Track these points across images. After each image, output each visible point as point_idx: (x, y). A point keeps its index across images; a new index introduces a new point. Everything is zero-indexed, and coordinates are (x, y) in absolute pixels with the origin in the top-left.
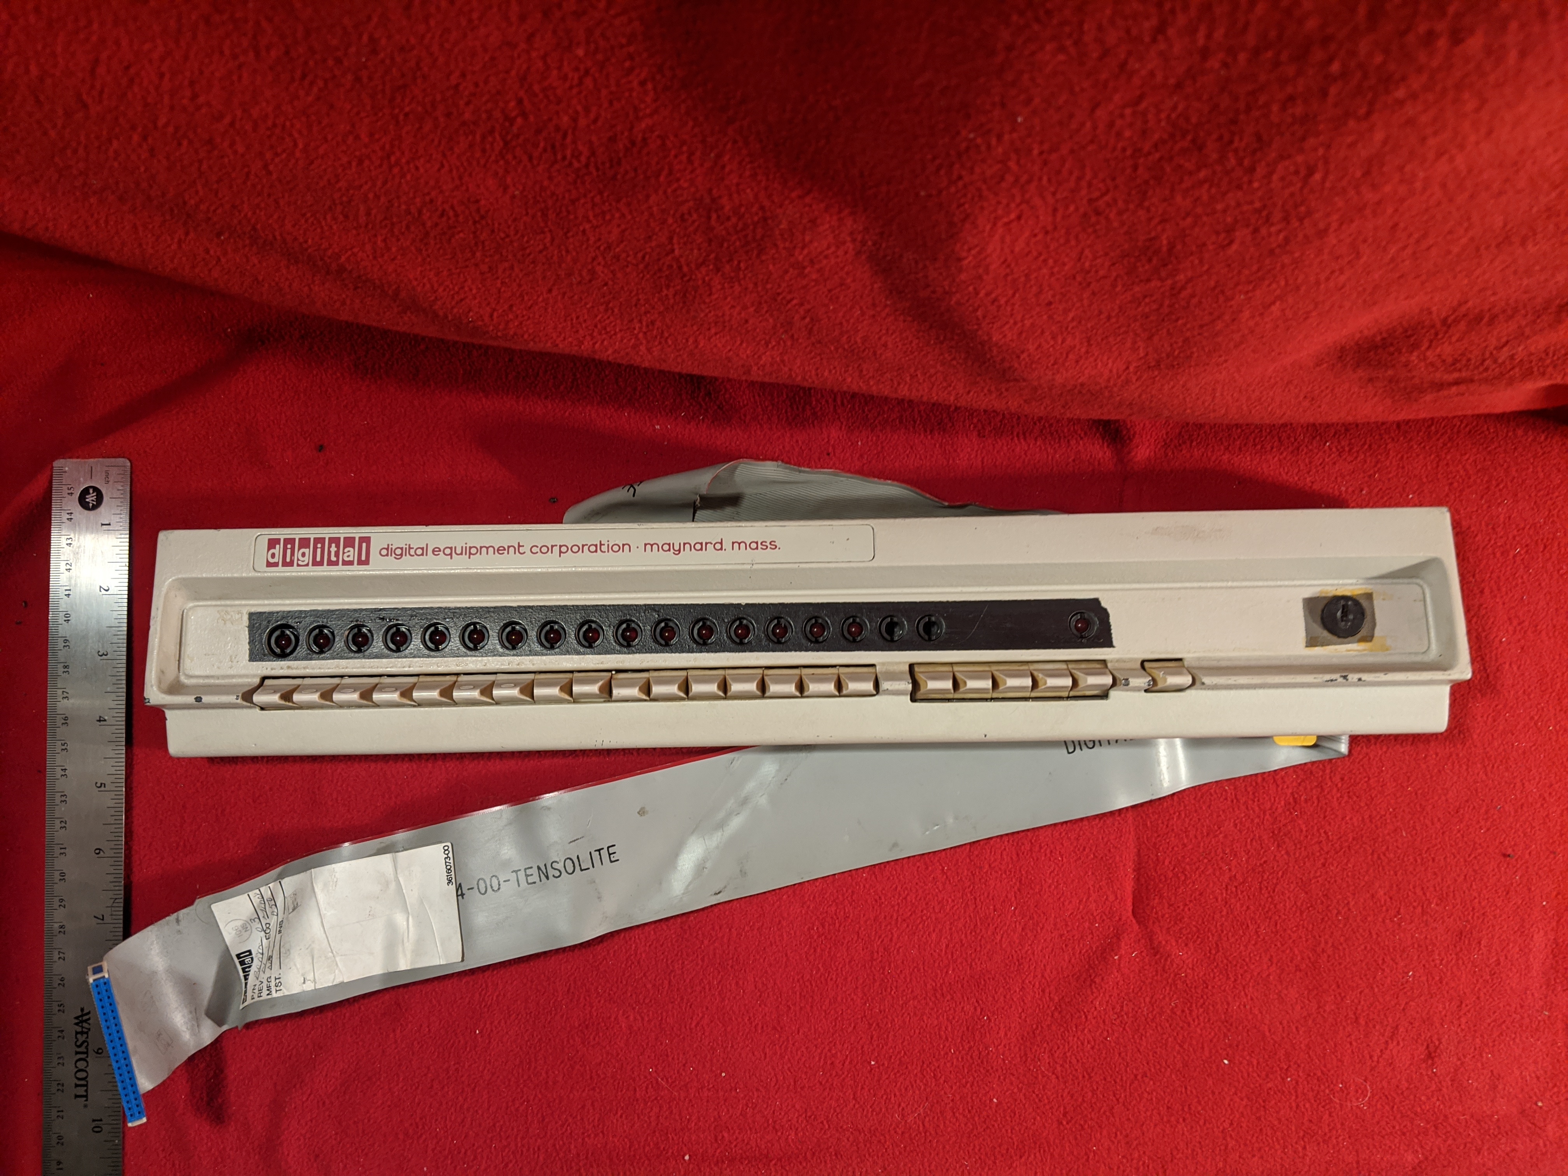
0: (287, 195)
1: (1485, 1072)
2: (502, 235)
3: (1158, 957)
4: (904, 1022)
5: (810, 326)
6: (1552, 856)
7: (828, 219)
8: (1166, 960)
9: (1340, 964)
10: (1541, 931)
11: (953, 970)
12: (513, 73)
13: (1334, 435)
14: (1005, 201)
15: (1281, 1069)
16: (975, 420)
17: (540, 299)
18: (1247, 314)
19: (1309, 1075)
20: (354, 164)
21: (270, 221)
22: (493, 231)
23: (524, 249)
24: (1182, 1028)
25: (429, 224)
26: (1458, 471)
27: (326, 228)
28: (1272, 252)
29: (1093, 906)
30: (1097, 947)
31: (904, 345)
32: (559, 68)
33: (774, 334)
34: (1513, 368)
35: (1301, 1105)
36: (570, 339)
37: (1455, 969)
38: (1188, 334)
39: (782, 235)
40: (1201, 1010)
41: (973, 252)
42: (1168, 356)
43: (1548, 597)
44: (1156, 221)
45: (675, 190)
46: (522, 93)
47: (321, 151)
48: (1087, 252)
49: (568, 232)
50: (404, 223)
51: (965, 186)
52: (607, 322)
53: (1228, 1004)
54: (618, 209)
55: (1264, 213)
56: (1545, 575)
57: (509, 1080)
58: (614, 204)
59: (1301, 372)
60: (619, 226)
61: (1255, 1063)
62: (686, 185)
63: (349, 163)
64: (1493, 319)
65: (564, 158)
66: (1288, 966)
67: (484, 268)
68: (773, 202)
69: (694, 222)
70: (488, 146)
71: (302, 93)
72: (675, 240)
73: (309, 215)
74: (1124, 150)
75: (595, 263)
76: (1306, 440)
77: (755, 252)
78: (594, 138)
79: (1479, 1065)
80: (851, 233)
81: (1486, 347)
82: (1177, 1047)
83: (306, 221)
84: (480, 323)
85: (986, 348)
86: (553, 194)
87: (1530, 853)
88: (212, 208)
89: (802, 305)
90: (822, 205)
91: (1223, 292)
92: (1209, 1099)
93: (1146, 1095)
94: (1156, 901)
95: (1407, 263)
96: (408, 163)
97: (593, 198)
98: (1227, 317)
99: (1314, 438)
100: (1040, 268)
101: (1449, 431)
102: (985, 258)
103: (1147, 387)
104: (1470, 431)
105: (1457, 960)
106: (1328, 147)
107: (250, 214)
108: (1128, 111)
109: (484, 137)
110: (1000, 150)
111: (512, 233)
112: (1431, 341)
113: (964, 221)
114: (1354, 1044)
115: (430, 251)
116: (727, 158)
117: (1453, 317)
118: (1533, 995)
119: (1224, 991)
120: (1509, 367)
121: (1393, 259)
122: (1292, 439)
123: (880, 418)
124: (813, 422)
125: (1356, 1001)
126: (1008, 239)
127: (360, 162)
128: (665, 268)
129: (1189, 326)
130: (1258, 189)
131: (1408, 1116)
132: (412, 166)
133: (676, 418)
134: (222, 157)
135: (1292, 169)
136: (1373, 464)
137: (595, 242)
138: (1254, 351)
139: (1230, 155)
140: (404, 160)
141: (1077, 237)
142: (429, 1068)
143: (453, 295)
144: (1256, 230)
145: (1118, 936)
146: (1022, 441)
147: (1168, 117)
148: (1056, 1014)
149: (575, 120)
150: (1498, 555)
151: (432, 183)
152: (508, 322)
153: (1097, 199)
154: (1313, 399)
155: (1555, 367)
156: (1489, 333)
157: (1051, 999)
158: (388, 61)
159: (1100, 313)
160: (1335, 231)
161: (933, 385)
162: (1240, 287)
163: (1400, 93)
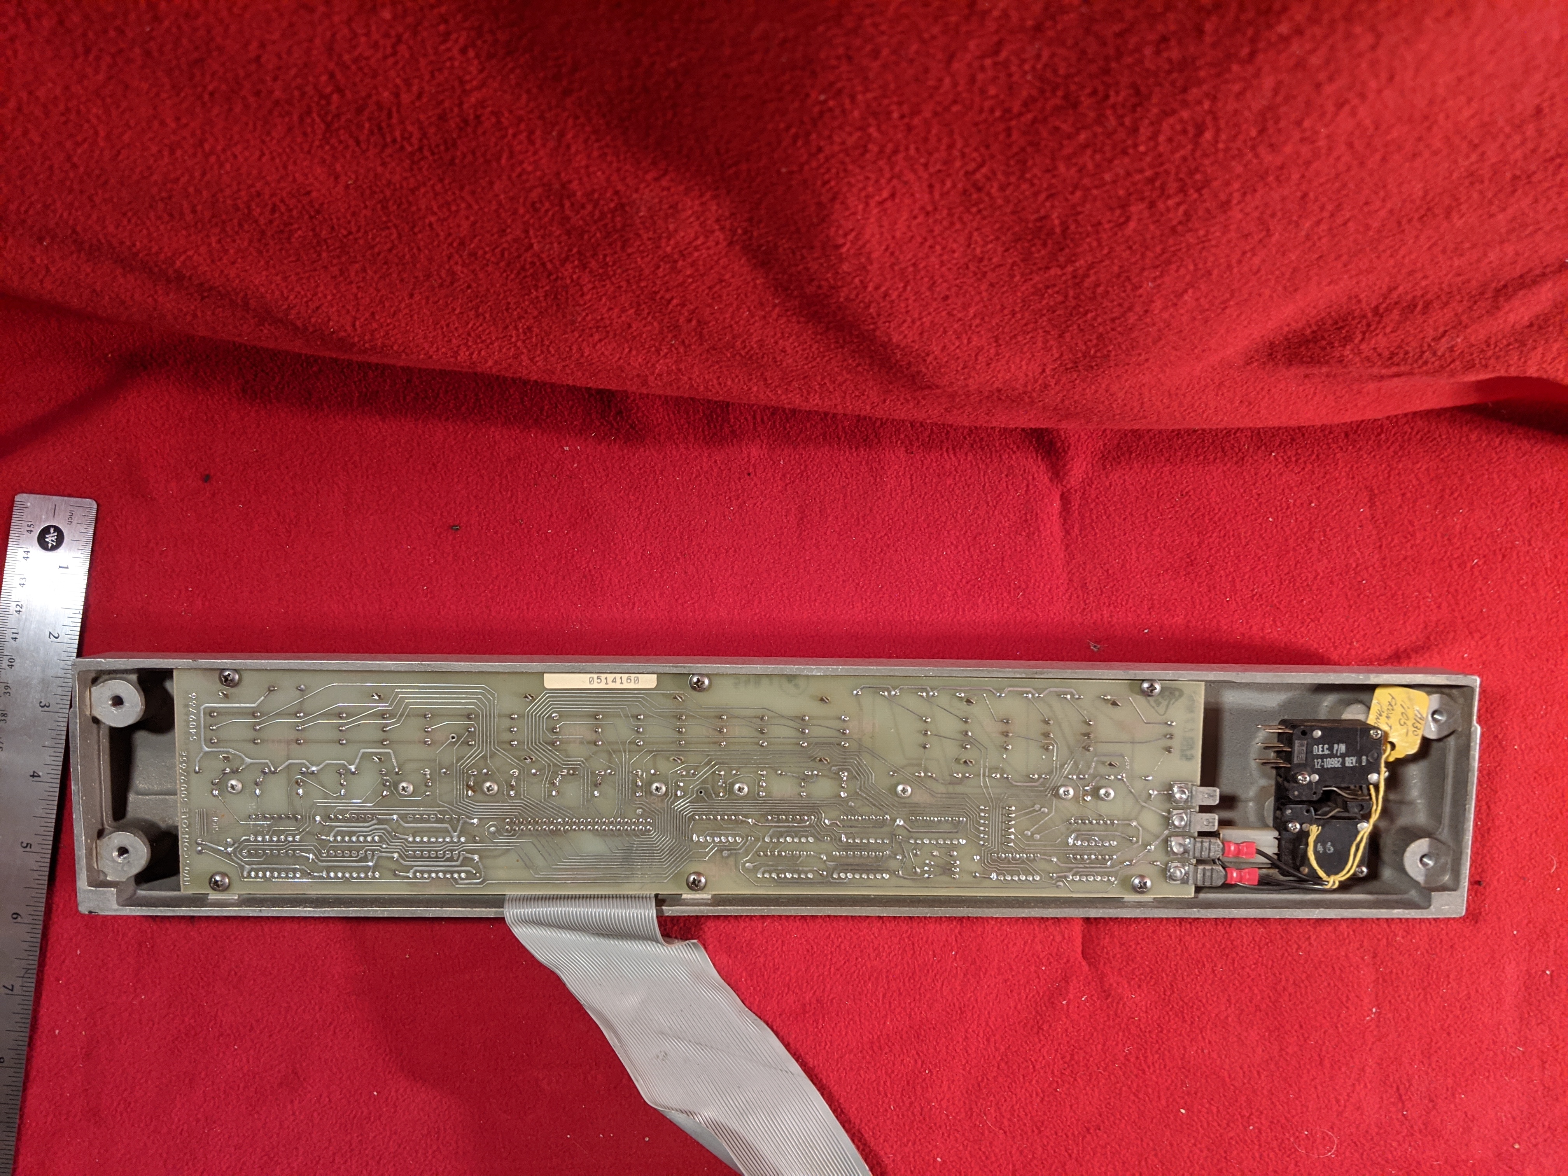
0: (100, 192)
1: (1459, 1113)
2: (345, 232)
3: (1110, 1000)
4: (840, 1079)
5: (699, 329)
6: (1522, 882)
7: (690, 203)
8: (1118, 1003)
9: (1302, 1003)
10: (1513, 963)
11: (892, 1020)
12: (318, 41)
13: (1280, 446)
14: (873, 176)
15: (1242, 1117)
16: (902, 436)
17: (403, 305)
18: (1158, 304)
19: (1272, 1122)
20: (166, 153)
21: (90, 222)
22: (333, 228)
23: (372, 247)
24: (1136, 1076)
25: (262, 221)
26: (1410, 481)
27: (152, 229)
28: (1173, 230)
29: (1039, 947)
30: (1044, 992)
31: (804, 350)
32: (368, 34)
33: (663, 339)
34: (1453, 361)
35: (1265, 1154)
36: (444, 350)
37: (1423, 1004)
38: (1101, 329)
39: (643, 223)
40: (1157, 1056)
41: (851, 237)
42: (1085, 357)
43: (1509, 608)
44: (1042, 196)
45: (519, 176)
46: (332, 65)
47: (126, 138)
48: (976, 236)
49: (414, 226)
50: (235, 221)
51: (827, 159)
52: (480, 329)
53: (1185, 1048)
54: (462, 198)
55: (1157, 184)
56: (1504, 587)
57: (417, 1152)
58: (457, 192)
59: (1232, 371)
60: (467, 218)
61: (1215, 1110)
62: (530, 168)
63: (160, 151)
64: (1427, 305)
65: (394, 141)
66: (1247, 1006)
67: (335, 270)
68: (627, 185)
69: (547, 211)
70: (309, 130)
71: (89, 71)
72: (531, 232)
73: (130, 214)
74: (992, 111)
75: (452, 263)
76: (1251, 450)
77: (619, 244)
78: (422, 117)
79: (1452, 1106)
80: (718, 221)
81: (1424, 338)
82: (1132, 1097)
83: (129, 221)
84: (343, 334)
85: (889, 350)
86: (389, 183)
87: (1498, 880)
88: (23, 209)
89: (683, 305)
90: (682, 188)
91: (1128, 278)
92: (1167, 1151)
93: (1099, 1150)
94: (1107, 940)
95: (1324, 241)
96: (224, 150)
97: (433, 186)
98: (1138, 309)
99: (1259, 448)
100: (927, 256)
101: (1400, 439)
102: (864, 245)
103: (1068, 391)
104: (1422, 439)
105: (1426, 995)
106: (1214, 99)
107: (65, 215)
108: (988, 62)
109: (301, 119)
110: (856, 113)
111: (354, 229)
112: (1364, 333)
113: (833, 199)
114: (1319, 1088)
115: (271, 252)
116: (570, 135)
117: (1384, 305)
118: (1506, 1030)
119: (1180, 1035)
120: (1449, 360)
121: (1308, 237)
122: (1237, 450)
123: (803, 435)
124: (732, 441)
125: (1320, 1042)
126: (885, 223)
127: (172, 152)
128: (528, 266)
129: (1100, 320)
130: (1145, 154)
131: (1378, 1164)
132: (229, 153)
133: (586, 439)
134: (17, 148)
135: (1178, 127)
136: (1321, 475)
137: (446, 239)
138: (1174, 348)
139: (1109, 112)
140: (219, 148)
141: (960, 219)
142: (330, 1141)
143: (307, 302)
144: (1152, 205)
145: (1066, 980)
146: (952, 456)
147: (1033, 68)
148: (1003, 1065)
149: (397, 95)
150: (1455, 567)
151: (255, 172)
152: (373, 331)
153: (974, 172)
154: (1250, 404)
155: (1498, 358)
156: (1424, 322)
157: (997, 1049)
158: (174, 30)
159: (1003, 308)
160: (1239, 203)
161: (845, 393)
162: (1145, 274)
163: (1283, 28)
